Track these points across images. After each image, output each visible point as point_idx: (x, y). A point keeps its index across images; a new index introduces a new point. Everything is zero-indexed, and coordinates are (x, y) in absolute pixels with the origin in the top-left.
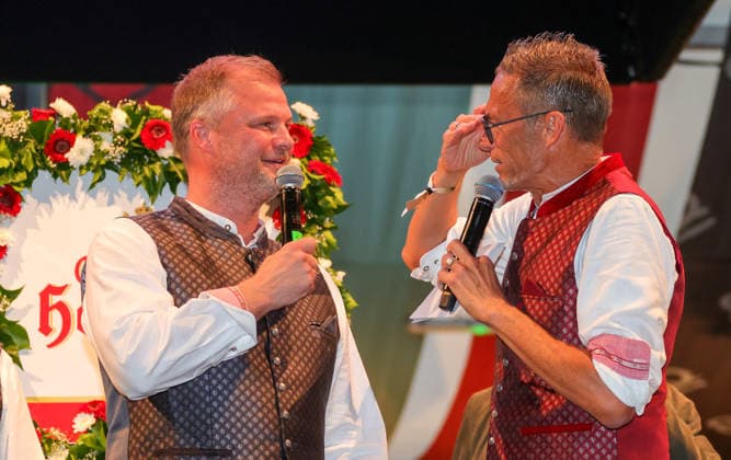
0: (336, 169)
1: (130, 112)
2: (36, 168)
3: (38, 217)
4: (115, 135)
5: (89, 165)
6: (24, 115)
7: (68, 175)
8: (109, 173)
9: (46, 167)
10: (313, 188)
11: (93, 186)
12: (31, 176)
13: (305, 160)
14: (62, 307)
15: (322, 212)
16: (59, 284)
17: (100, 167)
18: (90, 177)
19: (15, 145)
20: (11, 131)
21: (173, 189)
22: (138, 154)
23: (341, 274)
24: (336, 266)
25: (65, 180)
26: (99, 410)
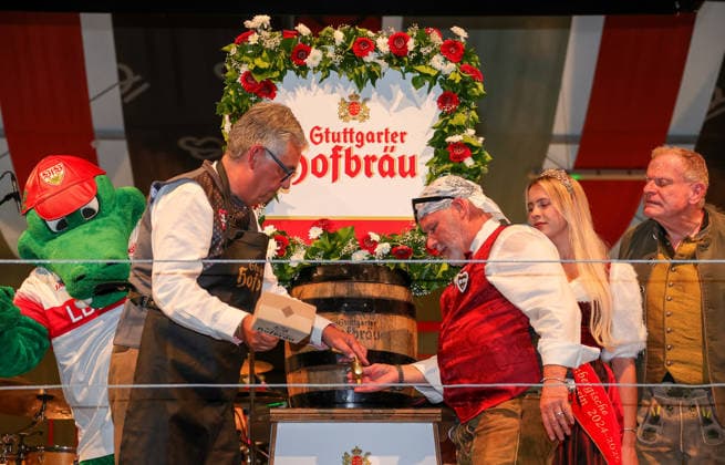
0: (478, 70)
1: (345, 32)
2: (286, 69)
4: (336, 47)
5: (319, 67)
6: (278, 34)
7: (306, 73)
8: (332, 72)
9: (292, 68)
10: (464, 82)
11: (322, 80)
12: (283, 74)
13: (459, 64)
15: (468, 97)
17: (326, 68)
18: (320, 74)
19: (272, 54)
20: (269, 44)
21: (373, 83)
22: (351, 60)
23: (482, 139)
24: (478, 134)
25: (304, 77)
26: (326, 224)
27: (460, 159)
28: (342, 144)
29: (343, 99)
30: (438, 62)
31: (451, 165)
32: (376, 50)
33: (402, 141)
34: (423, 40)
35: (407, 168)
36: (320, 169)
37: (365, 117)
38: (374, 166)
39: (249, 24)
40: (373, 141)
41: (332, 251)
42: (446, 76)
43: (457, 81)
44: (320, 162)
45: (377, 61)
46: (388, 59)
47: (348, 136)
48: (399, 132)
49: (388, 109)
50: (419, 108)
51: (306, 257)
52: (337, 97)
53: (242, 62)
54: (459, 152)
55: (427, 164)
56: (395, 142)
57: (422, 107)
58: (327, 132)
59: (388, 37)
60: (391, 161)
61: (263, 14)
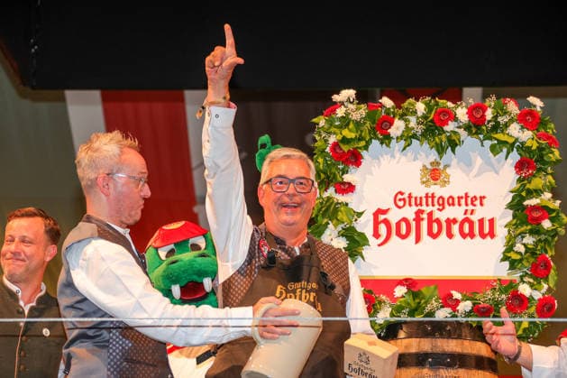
0: (554, 137)
1: (426, 104)
2: (371, 139)
3: (373, 168)
4: (418, 118)
5: (402, 136)
6: (363, 107)
7: (390, 143)
8: (413, 140)
9: (377, 138)
10: (540, 149)
11: (404, 149)
12: (368, 143)
13: (535, 132)
14: (386, 222)
15: (545, 163)
16: (384, 208)
17: (408, 137)
18: (402, 143)
19: (358, 124)
20: (356, 116)
21: (453, 151)
22: (432, 128)
23: (558, 202)
24: (555, 197)
25: (388, 145)
26: (410, 283)
27: (538, 221)
28: (424, 207)
29: (424, 166)
30: (515, 130)
31: (529, 227)
32: (455, 119)
33: (481, 204)
34: (500, 110)
35: (486, 230)
36: (404, 231)
37: (445, 183)
38: (455, 228)
39: (336, 98)
40: (453, 204)
41: (416, 310)
42: (523, 143)
43: (534, 148)
44: (403, 226)
45: (456, 130)
46: (467, 128)
47: (430, 200)
48: (478, 196)
49: (468, 175)
50: (497, 173)
51: (392, 315)
52: (418, 165)
53: (330, 133)
54: (536, 214)
55: (506, 226)
56: (475, 205)
57: (501, 173)
58: (410, 196)
59: (466, 107)
60: (471, 224)
61: (349, 88)
